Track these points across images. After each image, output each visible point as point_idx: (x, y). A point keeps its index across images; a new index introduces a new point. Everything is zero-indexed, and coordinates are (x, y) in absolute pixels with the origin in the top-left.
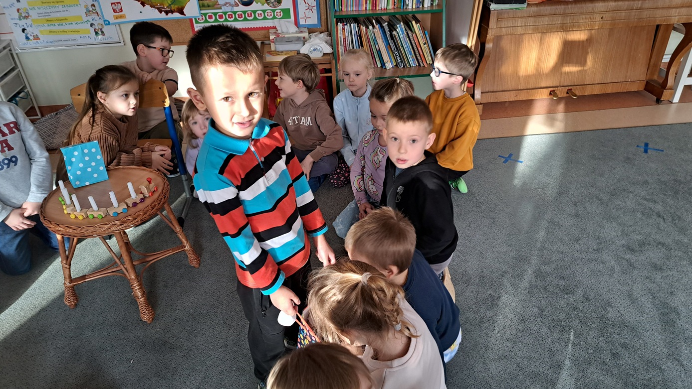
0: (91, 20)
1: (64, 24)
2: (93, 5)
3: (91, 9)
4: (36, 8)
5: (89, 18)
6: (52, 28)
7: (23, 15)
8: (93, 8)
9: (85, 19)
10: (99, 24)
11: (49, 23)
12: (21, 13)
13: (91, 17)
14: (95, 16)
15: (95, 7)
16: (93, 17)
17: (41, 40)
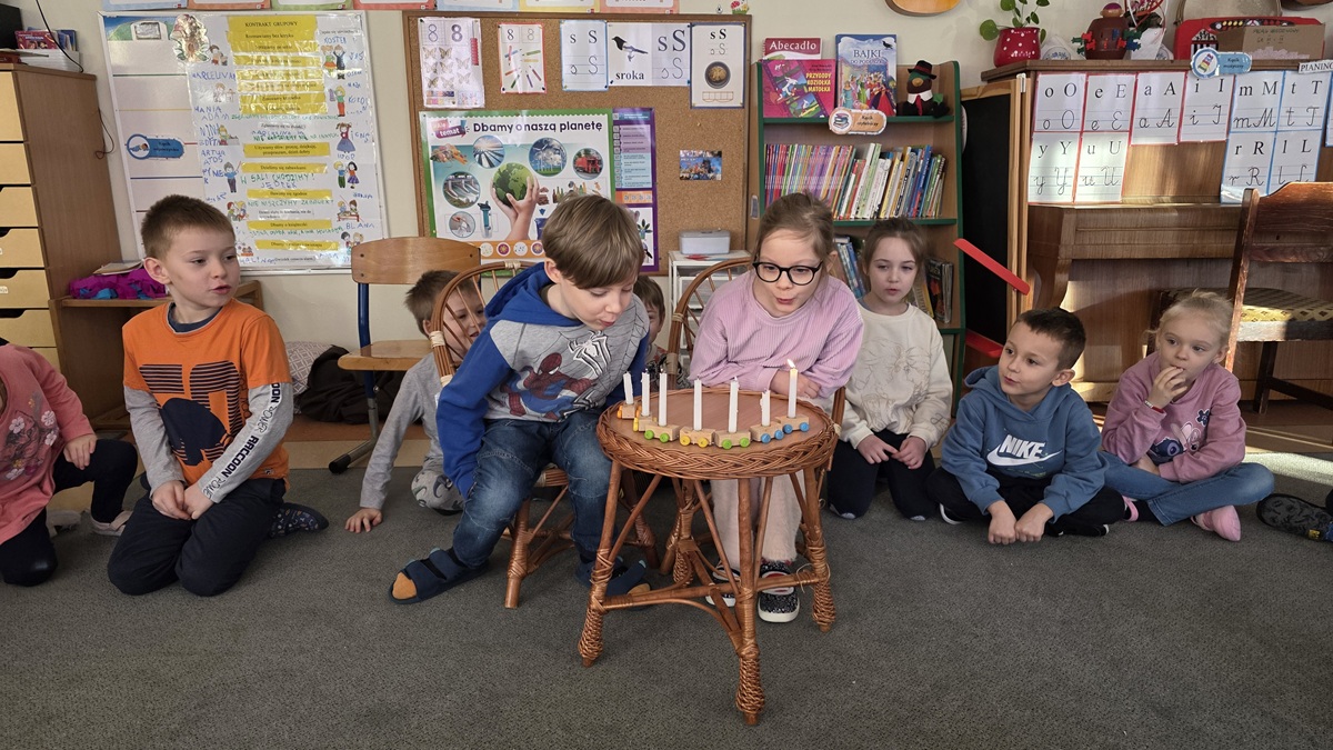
0: (344, 227)
1: (299, 232)
2: (353, 203)
3: (348, 209)
4: (260, 204)
5: (343, 224)
6: (277, 237)
7: (235, 214)
8: (353, 206)
9: (336, 224)
10: (356, 234)
11: (274, 229)
12: (233, 210)
13: (346, 222)
14: (353, 221)
15: (356, 205)
16: (349, 221)
17: (254, 258)
